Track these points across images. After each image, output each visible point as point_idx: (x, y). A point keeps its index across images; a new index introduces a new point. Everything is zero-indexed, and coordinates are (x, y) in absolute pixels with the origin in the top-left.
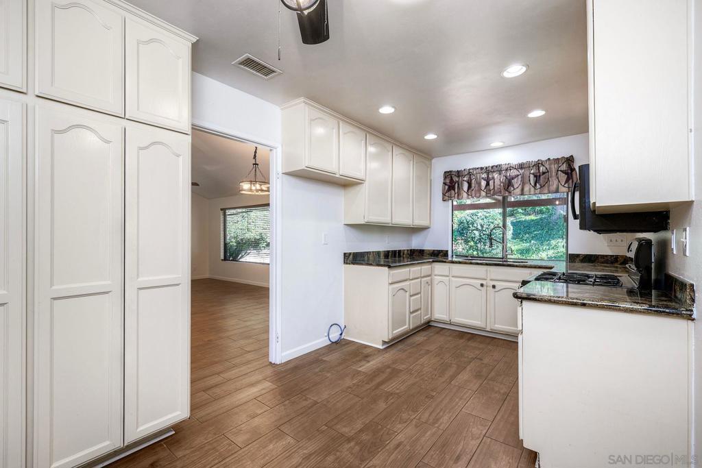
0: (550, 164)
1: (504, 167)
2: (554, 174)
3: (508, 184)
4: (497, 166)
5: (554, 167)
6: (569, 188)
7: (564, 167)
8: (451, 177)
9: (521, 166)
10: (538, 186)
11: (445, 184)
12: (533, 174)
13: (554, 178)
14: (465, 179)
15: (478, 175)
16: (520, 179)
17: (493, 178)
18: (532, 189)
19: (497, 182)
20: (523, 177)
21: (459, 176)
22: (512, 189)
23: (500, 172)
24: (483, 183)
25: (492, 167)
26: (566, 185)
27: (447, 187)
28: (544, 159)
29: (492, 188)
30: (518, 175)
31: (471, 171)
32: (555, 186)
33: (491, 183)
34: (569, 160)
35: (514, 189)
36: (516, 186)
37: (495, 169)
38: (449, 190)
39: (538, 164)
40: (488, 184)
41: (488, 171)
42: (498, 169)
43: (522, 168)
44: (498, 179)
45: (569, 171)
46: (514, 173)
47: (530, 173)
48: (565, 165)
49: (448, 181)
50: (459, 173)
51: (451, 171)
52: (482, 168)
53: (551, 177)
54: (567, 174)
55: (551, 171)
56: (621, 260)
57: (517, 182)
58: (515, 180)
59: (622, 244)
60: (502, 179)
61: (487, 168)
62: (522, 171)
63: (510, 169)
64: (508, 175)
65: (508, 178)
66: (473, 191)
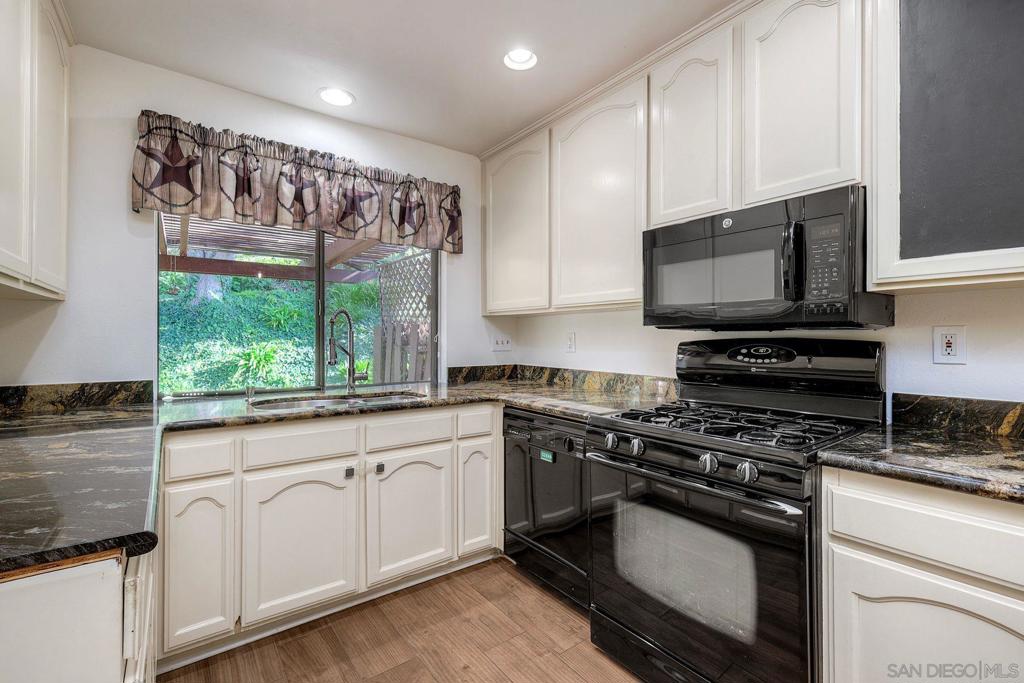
0: (429, 190)
1: (341, 167)
2: (435, 211)
3: (351, 205)
4: (323, 156)
5: (435, 199)
6: (453, 244)
7: (447, 204)
8: (174, 139)
9: (378, 177)
10: (408, 229)
11: (147, 152)
12: (399, 200)
13: (436, 219)
14: (227, 159)
15: (270, 162)
16: (376, 205)
17: (314, 184)
18: (396, 233)
19: (324, 199)
20: (381, 202)
21: (204, 145)
22: (361, 223)
23: (330, 173)
24: (288, 191)
25: (313, 153)
26: (450, 239)
27: (156, 167)
28: (417, 175)
29: (310, 207)
30: (371, 195)
31: (247, 142)
32: (439, 235)
33: (308, 194)
34: (456, 192)
35: (366, 225)
36: (369, 218)
37: (321, 163)
38: (165, 176)
39: (408, 184)
40: (298, 197)
41: (301, 159)
43: (379, 180)
44: (331, 193)
45: (455, 214)
46: (362, 186)
47: (393, 197)
48: (449, 199)
49: (159, 145)
50: (203, 136)
51: (172, 119)
52: (283, 147)
53: (431, 217)
54: (451, 218)
55: (431, 205)
56: (508, 372)
57: (370, 209)
58: (365, 204)
59: (508, 347)
60: (334, 194)
61: (296, 150)
62: (379, 188)
63: (355, 176)
64: (350, 187)
65: (349, 193)
66: (258, 204)
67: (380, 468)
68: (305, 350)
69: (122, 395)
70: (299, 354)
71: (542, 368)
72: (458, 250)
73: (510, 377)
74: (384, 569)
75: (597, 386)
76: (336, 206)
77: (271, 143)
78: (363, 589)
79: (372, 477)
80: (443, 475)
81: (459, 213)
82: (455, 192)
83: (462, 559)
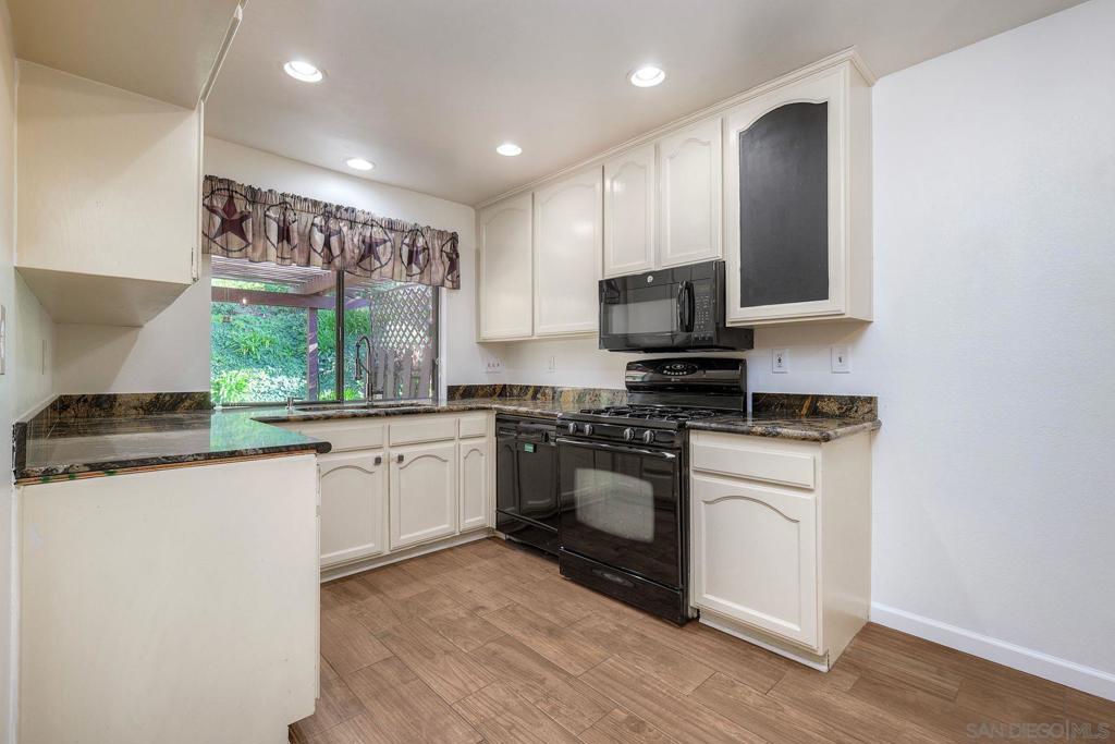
0: (433, 237)
1: (361, 218)
2: (437, 254)
3: (369, 249)
4: (346, 210)
5: (437, 244)
6: (453, 282)
7: (447, 248)
8: (231, 197)
9: (391, 226)
10: (415, 269)
11: (211, 209)
12: (408, 245)
13: (438, 261)
14: (271, 213)
15: (305, 215)
16: (389, 249)
17: (340, 231)
18: (405, 272)
19: (348, 246)
20: (393, 247)
21: (253, 202)
22: (377, 264)
23: (352, 223)
24: (319, 238)
25: (338, 208)
26: (449, 277)
27: (218, 220)
28: (422, 224)
29: (336, 251)
30: (385, 241)
31: (288, 199)
32: (441, 275)
33: (334, 240)
35: (382, 266)
36: (384, 260)
37: (345, 215)
38: (223, 230)
39: (415, 232)
40: (327, 244)
41: (329, 212)
42: (350, 216)
43: (391, 229)
44: (353, 239)
45: (454, 256)
46: (378, 234)
47: (402, 243)
48: (449, 244)
49: (219, 203)
50: (253, 195)
51: (230, 182)
52: (315, 203)
53: (434, 258)
54: (451, 259)
55: (434, 250)
56: (498, 391)
57: (384, 252)
58: (380, 249)
59: (498, 369)
60: (356, 240)
61: (326, 205)
62: (392, 235)
63: (372, 226)
64: (368, 235)
65: (367, 240)
66: (296, 250)
67: (401, 458)
68: (280, 379)
69: (187, 403)
70: (272, 383)
71: (527, 387)
72: (456, 286)
73: (500, 395)
74: (402, 537)
75: (572, 399)
76: (357, 251)
77: (305, 200)
78: (387, 552)
79: (394, 465)
80: (448, 468)
81: (458, 256)
82: (454, 238)
83: (463, 535)
